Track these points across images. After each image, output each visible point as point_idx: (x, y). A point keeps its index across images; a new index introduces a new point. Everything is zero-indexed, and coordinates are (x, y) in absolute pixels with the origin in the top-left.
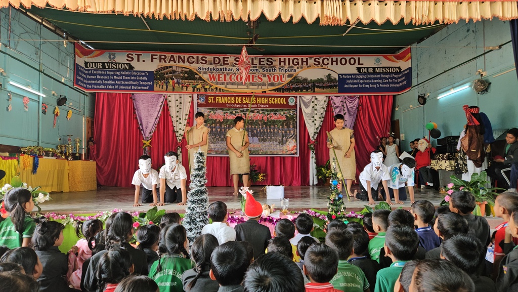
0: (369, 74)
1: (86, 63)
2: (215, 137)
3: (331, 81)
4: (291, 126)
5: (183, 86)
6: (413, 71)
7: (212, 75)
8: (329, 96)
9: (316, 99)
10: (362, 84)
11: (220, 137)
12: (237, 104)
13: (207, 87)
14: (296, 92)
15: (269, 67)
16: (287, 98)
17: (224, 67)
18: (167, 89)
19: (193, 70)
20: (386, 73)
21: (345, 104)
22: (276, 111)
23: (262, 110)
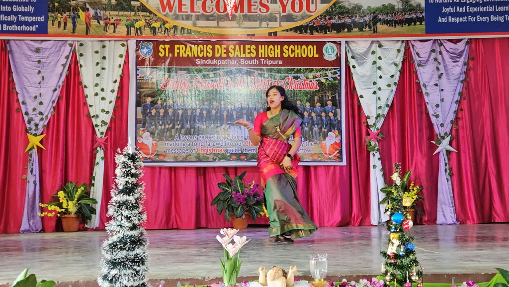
2: (173, 127)
3: (411, 10)
4: (329, 103)
5: (106, 24)
7: (166, 1)
8: (408, 41)
9: (380, 46)
10: (474, 14)
11: (182, 127)
12: (217, 59)
13: (156, 25)
14: (338, 32)
16: (320, 46)
18: (74, 30)
21: (439, 57)
22: (299, 71)
23: (271, 71)
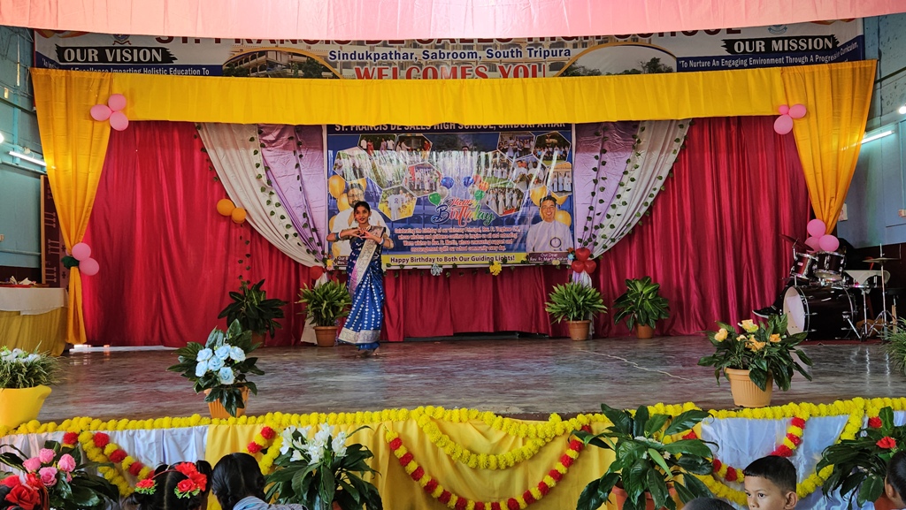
0: (756, 55)
1: (60, 51)
6: (866, 47)
7: (362, 71)
15: (502, 47)
17: (393, 50)
19: (316, 59)
20: (799, 53)
